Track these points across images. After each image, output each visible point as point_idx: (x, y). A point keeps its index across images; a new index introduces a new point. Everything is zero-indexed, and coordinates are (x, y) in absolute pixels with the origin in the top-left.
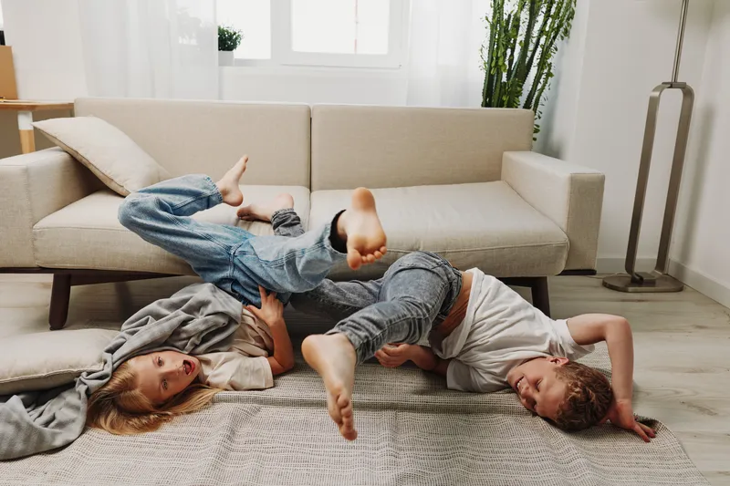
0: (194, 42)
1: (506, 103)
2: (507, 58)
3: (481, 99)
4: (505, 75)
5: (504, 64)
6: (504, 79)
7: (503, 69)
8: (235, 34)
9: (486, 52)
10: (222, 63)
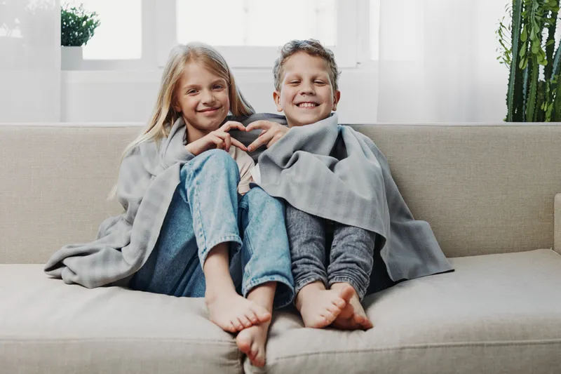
0: (17, 33)
1: (548, 115)
2: (544, 42)
3: (504, 111)
4: (542, 68)
5: (540, 51)
6: (542, 77)
7: (539, 59)
8: (85, 18)
9: (507, 34)
10: (67, 65)
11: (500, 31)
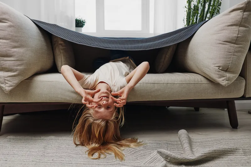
11: (184, 20)
